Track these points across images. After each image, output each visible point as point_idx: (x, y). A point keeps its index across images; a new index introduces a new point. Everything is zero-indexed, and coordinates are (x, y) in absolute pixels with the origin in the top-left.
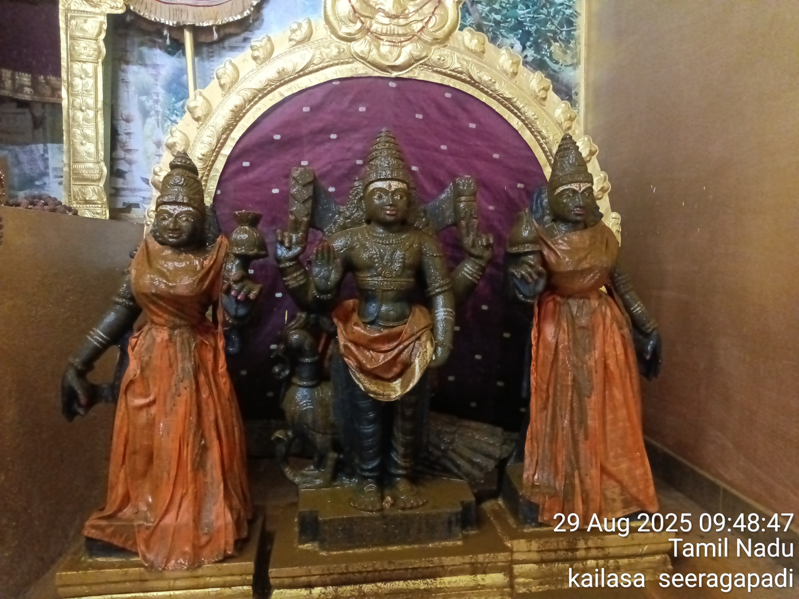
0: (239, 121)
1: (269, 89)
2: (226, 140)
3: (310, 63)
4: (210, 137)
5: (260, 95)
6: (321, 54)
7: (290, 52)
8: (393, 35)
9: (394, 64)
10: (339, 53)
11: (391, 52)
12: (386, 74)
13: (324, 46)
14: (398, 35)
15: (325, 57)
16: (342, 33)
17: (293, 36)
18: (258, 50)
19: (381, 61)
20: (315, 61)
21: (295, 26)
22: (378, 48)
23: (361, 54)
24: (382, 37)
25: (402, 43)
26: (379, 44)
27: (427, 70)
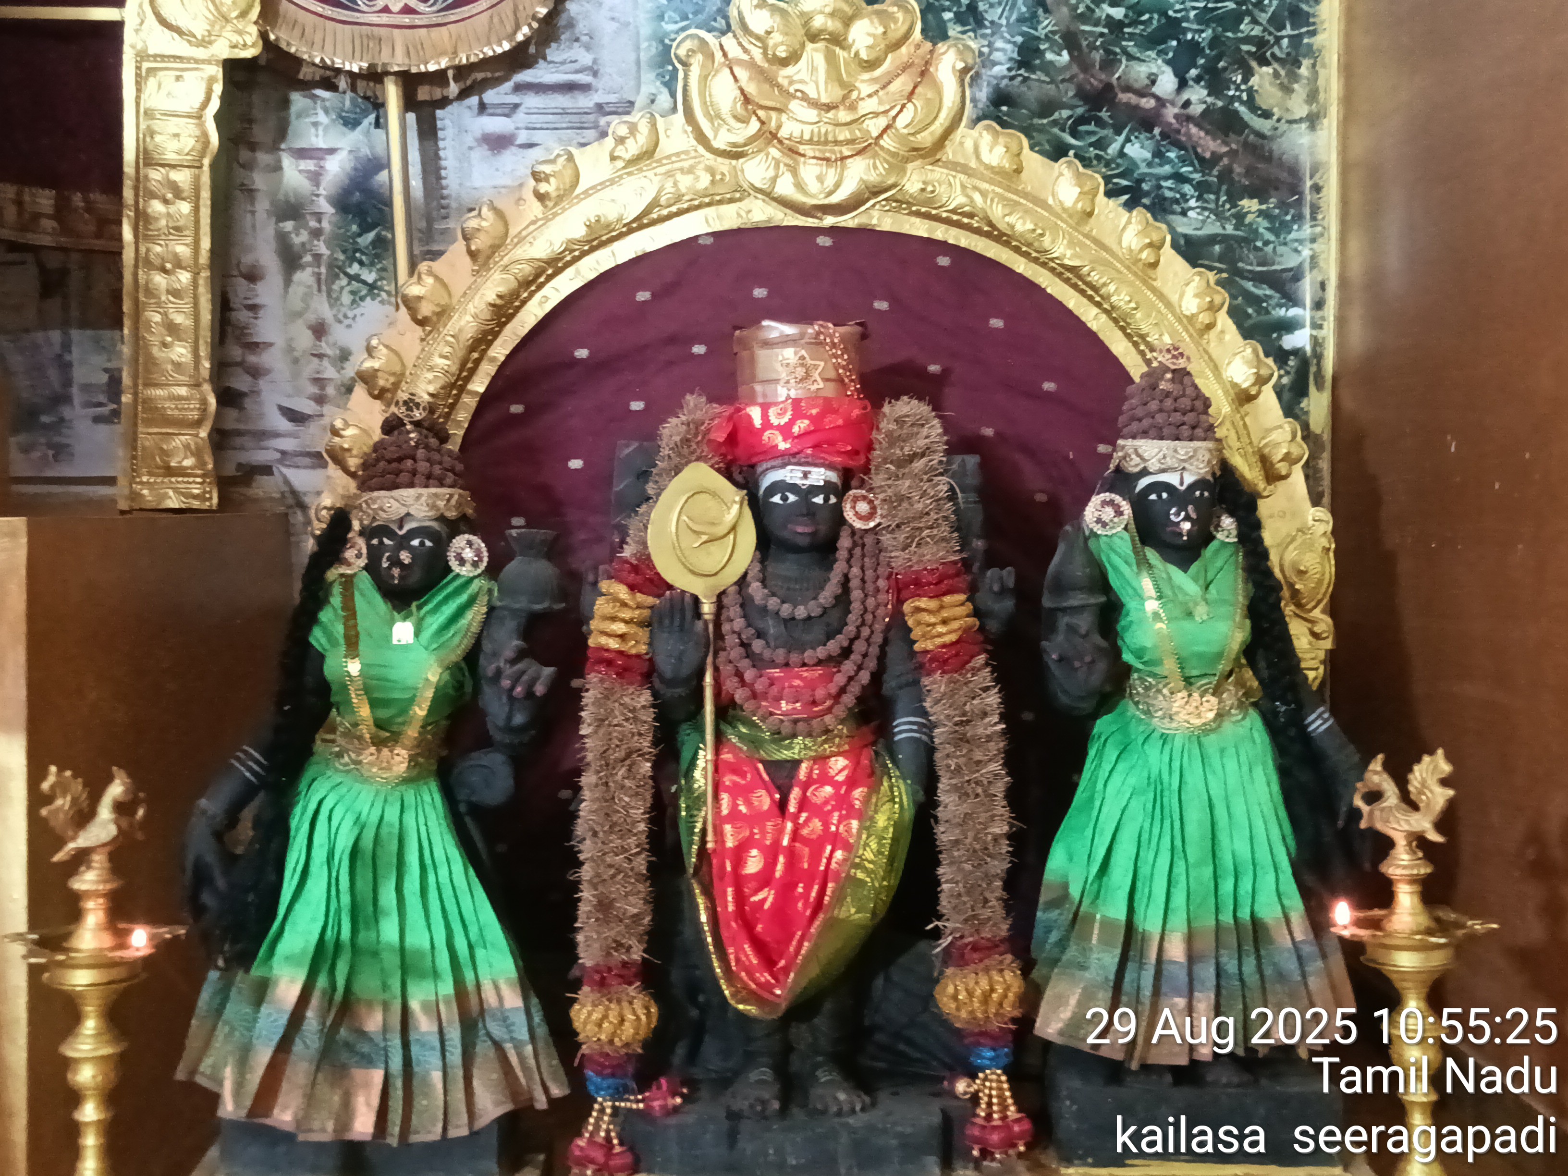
0: (505, 324)
1: (568, 258)
2: (477, 362)
3: (654, 204)
4: (446, 357)
5: (550, 272)
6: (675, 184)
7: (612, 182)
8: (826, 143)
9: (826, 201)
10: (713, 182)
11: (820, 179)
12: (811, 222)
13: (682, 170)
14: (836, 142)
15: (684, 191)
16: (720, 143)
17: (620, 151)
18: (548, 181)
19: (800, 198)
20: (663, 201)
21: (623, 131)
22: (794, 171)
23: (758, 185)
24: (802, 148)
25: (844, 158)
26: (797, 163)
27: (898, 210)
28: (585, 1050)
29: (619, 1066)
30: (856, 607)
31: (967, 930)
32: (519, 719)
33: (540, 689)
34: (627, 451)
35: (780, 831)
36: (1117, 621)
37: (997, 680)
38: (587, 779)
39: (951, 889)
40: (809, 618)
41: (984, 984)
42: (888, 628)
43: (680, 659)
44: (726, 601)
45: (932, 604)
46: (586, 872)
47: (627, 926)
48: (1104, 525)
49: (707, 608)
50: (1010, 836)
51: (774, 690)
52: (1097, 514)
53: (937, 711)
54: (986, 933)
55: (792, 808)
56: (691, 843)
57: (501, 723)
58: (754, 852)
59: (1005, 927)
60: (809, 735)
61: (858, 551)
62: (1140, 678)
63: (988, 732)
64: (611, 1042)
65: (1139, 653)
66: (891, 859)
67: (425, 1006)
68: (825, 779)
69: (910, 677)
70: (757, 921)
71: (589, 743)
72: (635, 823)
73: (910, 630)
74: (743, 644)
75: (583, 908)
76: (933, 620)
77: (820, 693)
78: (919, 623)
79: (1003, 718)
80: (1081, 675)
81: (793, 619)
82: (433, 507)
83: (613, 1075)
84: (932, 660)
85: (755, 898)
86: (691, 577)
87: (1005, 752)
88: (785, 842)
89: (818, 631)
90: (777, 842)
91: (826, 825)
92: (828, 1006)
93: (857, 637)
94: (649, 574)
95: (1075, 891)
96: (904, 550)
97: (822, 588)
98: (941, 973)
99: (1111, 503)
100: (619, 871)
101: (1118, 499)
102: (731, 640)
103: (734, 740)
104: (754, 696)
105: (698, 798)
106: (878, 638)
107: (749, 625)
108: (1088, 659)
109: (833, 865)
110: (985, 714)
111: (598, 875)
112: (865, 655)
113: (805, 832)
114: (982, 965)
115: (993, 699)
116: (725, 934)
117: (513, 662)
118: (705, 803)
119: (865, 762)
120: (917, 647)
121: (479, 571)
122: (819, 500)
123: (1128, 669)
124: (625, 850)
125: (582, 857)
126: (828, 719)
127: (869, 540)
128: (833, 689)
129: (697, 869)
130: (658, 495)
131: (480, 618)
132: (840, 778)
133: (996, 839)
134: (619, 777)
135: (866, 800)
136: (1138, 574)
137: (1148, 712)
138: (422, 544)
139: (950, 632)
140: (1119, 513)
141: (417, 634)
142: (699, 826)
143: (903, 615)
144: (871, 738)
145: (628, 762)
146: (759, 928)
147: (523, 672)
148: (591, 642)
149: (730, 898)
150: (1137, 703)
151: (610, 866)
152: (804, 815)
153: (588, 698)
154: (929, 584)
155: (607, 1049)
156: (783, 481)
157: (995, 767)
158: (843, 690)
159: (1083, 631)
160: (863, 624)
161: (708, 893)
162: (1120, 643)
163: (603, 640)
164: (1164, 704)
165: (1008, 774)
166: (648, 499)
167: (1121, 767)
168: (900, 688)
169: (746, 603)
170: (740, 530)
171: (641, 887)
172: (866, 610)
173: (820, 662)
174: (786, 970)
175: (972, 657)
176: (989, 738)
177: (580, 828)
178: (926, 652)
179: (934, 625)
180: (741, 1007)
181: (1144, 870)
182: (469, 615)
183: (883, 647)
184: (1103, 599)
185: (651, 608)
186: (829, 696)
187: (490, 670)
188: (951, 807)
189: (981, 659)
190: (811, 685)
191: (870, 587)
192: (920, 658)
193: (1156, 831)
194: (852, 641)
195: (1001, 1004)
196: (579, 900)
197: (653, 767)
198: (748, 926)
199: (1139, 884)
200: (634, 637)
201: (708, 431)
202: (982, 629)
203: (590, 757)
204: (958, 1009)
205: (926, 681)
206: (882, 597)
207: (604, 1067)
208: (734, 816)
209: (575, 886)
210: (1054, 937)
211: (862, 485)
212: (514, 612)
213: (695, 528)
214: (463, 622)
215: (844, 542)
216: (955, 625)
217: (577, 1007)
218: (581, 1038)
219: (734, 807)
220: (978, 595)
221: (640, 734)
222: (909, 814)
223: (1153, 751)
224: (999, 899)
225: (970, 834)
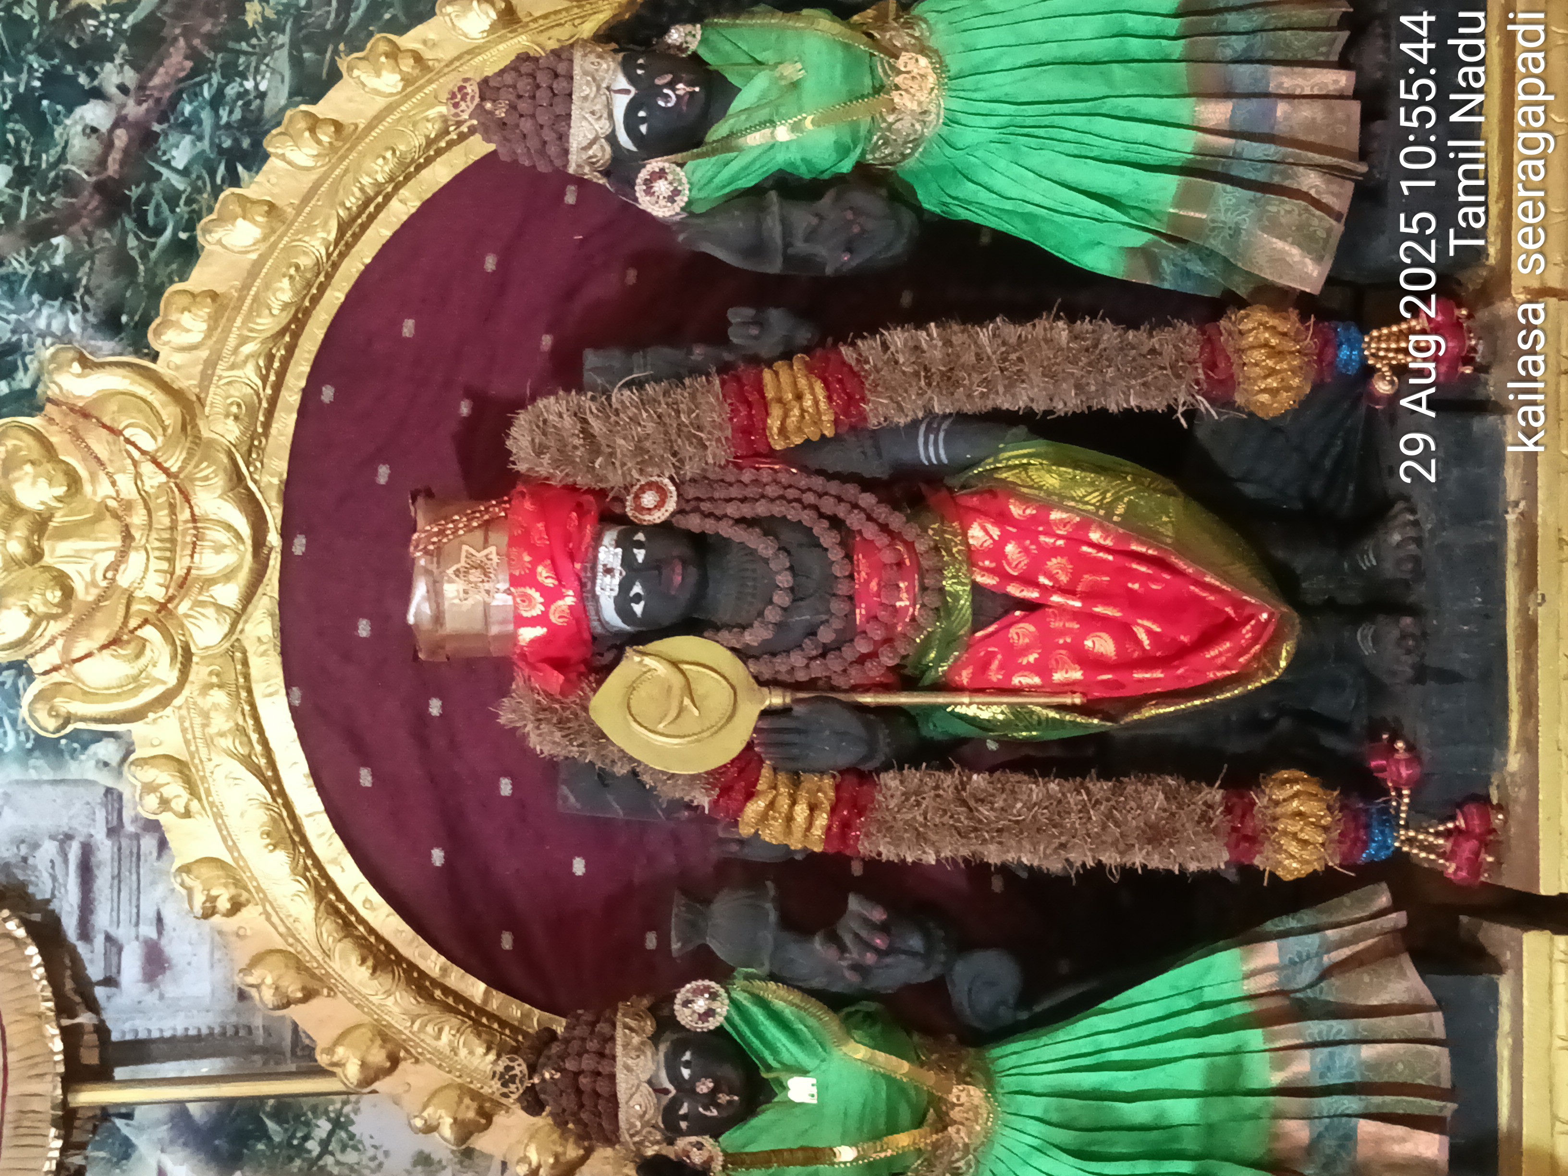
0: (398, 955)
1: (316, 874)
2: (446, 990)
3: (247, 762)
4: (440, 1031)
5: (333, 898)
6: (222, 735)
7: (218, 816)
8: (173, 541)
9: (249, 542)
10: (220, 686)
11: (219, 549)
12: (275, 562)
13: (205, 726)
14: (173, 528)
15: (231, 724)
16: (171, 677)
17: (178, 805)
18: (215, 898)
19: (243, 576)
20: (243, 751)
21: (152, 801)
22: (210, 582)
23: (226, 628)
24: (180, 572)
25: (194, 519)
26: (198, 578)
27: (261, 449)
28: (1334, 863)
29: (1355, 818)
30: (778, 509)
31: (1189, 376)
32: (916, 942)
33: (878, 915)
34: (572, 799)
35: (1062, 610)
36: (800, 179)
37: (873, 332)
38: (993, 855)
39: (1138, 395)
40: (791, 568)
41: (1258, 355)
42: (804, 469)
43: (842, 735)
44: (767, 675)
45: (776, 411)
46: (1111, 858)
47: (1180, 807)
48: (676, 192)
49: (776, 699)
50: (1072, 320)
51: (882, 614)
52: (662, 202)
53: (913, 408)
54: (1193, 351)
55: (1033, 594)
56: (1074, 724)
57: (920, 965)
58: (1088, 643)
59: (1186, 327)
60: (940, 571)
61: (706, 506)
62: (873, 152)
63: (940, 344)
64: (1326, 829)
65: (843, 151)
66: (1100, 469)
67: (1278, 1066)
68: (997, 552)
69: (868, 443)
70: (1174, 640)
71: (946, 853)
72: (1049, 796)
73: (808, 441)
74: (823, 655)
75: (1156, 862)
76: (796, 412)
77: (888, 557)
78: (799, 430)
79: (921, 325)
80: (870, 225)
81: (792, 589)
82: (640, 1050)
83: (1367, 827)
84: (847, 414)
85: (1146, 642)
86: (736, 720)
87: (964, 323)
88: (1078, 604)
89: (809, 558)
90: (1075, 615)
91: (1055, 552)
92: (1280, 554)
93: (815, 508)
94: (733, 772)
95: (1140, 239)
96: (705, 447)
97: (752, 552)
98: (1239, 409)
99: (648, 182)
100: (1109, 816)
101: (643, 174)
102: (817, 669)
103: (944, 668)
104: (888, 641)
105: (1016, 714)
106: (818, 482)
107: (800, 646)
108: (849, 215)
109: (1109, 543)
110: (917, 348)
111: (1115, 843)
112: (840, 499)
113: (1064, 578)
114: (1234, 358)
115: (898, 338)
116: (1190, 683)
117: (843, 949)
118: (1023, 705)
119: (975, 501)
120: (829, 432)
121: (722, 991)
122: (640, 555)
123: (861, 167)
124: (1084, 809)
125: (1090, 863)
126: (921, 547)
127: (691, 492)
128: (882, 540)
129: (1106, 717)
130: (631, 759)
131: (782, 990)
132: (996, 532)
133: (1075, 337)
134: (992, 815)
135: (1025, 500)
136: (739, 149)
137: (917, 143)
138: (687, 1065)
139: (813, 393)
140: (661, 174)
141: (803, 1072)
142: (1052, 714)
143: (787, 451)
144: (944, 493)
145: (972, 803)
146: (1184, 639)
147: (857, 936)
148: (818, 849)
149: (1148, 676)
150: (904, 157)
151: (1104, 827)
152: (1043, 580)
153: (887, 852)
154: (750, 416)
155: (1335, 834)
156: (616, 599)
157: (984, 335)
158: (884, 528)
159: (815, 221)
160: (799, 500)
161: (1137, 703)
162: (826, 176)
163: (818, 831)
164: (908, 120)
165: (992, 319)
166: (634, 773)
167: (984, 177)
168: (880, 455)
169: (770, 651)
170: (677, 655)
171: (1130, 789)
172: (782, 497)
173: (849, 557)
174: (1239, 605)
175: (844, 363)
176: (948, 343)
177: (1055, 866)
178: (836, 422)
179: (803, 411)
180: (1283, 664)
181: (1117, 149)
182: (779, 1004)
183: (831, 477)
184: (773, 195)
185: (775, 770)
186: (891, 546)
187: (852, 977)
188: (1034, 392)
189: (846, 351)
190: (878, 568)
191: (751, 492)
192: (844, 429)
193: (1069, 135)
194: (822, 515)
195: (1284, 334)
196: (1144, 867)
197: (979, 772)
198: (1179, 654)
199: (1132, 157)
200: (813, 793)
201: (548, 695)
202: (807, 350)
203: (965, 852)
204: (1288, 389)
205: (873, 422)
206: (765, 477)
207: (1357, 839)
208: (1042, 669)
209: (1128, 872)
210: (1197, 267)
211: (621, 501)
212: (778, 947)
213: (673, 713)
214: (788, 1012)
215: (694, 523)
216: (802, 382)
217: (1280, 873)
218: (1317, 866)
219: (1031, 669)
220: (764, 353)
221: (937, 787)
222: (1041, 445)
223: (966, 137)
224: (1151, 336)
225: (1070, 369)
